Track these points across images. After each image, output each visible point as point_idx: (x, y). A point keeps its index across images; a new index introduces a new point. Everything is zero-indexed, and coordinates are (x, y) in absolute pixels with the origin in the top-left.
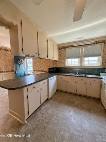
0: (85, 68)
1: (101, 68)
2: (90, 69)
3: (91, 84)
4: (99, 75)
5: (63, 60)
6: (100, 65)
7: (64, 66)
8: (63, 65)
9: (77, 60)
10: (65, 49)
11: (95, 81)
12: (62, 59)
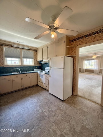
0: (24, 67)
3: (32, 77)
4: (34, 71)
6: (33, 65)
7: (2, 66)
9: (17, 59)
10: (2, 46)
11: (34, 74)
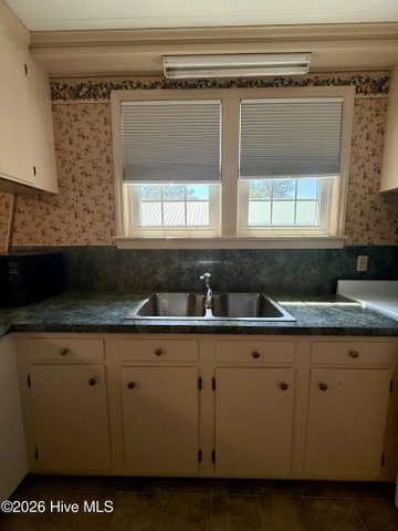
1: (340, 246)
2: (281, 259)
3: (323, 387)
5: (98, 190)
6: (333, 233)
7: (107, 242)
8: (99, 226)
10: (107, 95)
11: (354, 355)
12: (86, 181)
